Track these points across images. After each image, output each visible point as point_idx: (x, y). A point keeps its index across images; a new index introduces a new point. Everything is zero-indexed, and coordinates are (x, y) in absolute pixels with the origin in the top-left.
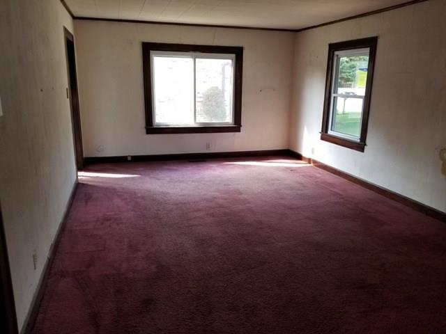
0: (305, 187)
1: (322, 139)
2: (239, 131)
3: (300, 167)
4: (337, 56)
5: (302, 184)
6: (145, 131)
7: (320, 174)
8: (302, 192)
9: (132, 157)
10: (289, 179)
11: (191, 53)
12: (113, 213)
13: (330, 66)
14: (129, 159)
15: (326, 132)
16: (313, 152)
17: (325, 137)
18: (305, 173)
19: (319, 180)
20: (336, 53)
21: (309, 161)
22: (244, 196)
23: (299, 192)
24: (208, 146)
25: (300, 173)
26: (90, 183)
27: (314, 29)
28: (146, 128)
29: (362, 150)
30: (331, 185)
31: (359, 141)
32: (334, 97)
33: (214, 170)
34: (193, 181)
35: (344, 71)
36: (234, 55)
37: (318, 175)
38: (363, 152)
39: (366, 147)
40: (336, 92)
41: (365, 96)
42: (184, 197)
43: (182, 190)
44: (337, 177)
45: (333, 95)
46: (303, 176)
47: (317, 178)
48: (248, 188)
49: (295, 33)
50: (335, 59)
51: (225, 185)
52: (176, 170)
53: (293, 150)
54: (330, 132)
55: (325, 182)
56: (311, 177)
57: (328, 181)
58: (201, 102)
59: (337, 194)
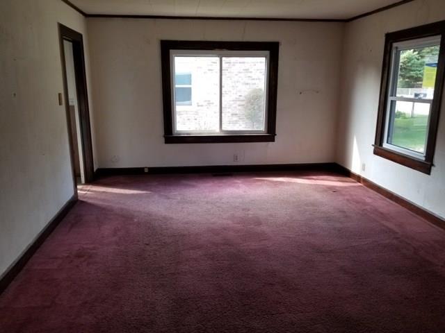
0: (346, 217)
1: (375, 153)
2: (273, 140)
3: (346, 188)
4: (397, 48)
5: (344, 212)
6: (163, 140)
7: (370, 197)
8: (341, 226)
9: (150, 169)
10: (329, 204)
11: (217, 51)
12: (91, 246)
13: (387, 61)
14: (146, 171)
15: (381, 144)
16: (364, 169)
17: (379, 151)
18: (351, 195)
19: (368, 207)
20: (395, 45)
21: (359, 179)
22: (264, 228)
23: (338, 225)
24: (236, 158)
25: (344, 195)
26: (90, 201)
27: (368, 17)
28: (164, 137)
29: (428, 171)
30: (383, 216)
31: (424, 159)
32: (392, 101)
33: (238, 187)
34: (207, 203)
35: (413, 68)
36: (267, 53)
37: (368, 200)
38: (429, 174)
39: (433, 168)
40: (394, 94)
41: (434, 100)
42: (186, 226)
43: (189, 214)
44: (394, 203)
45: (390, 99)
46: (348, 200)
47: (365, 203)
48: (271, 215)
49: (344, 23)
50: (394, 52)
51: (243, 210)
52: (193, 186)
53: (340, 163)
54: (385, 145)
55: (376, 210)
56: (358, 202)
57: (381, 210)
58: (243, 105)
59: (390, 231)
